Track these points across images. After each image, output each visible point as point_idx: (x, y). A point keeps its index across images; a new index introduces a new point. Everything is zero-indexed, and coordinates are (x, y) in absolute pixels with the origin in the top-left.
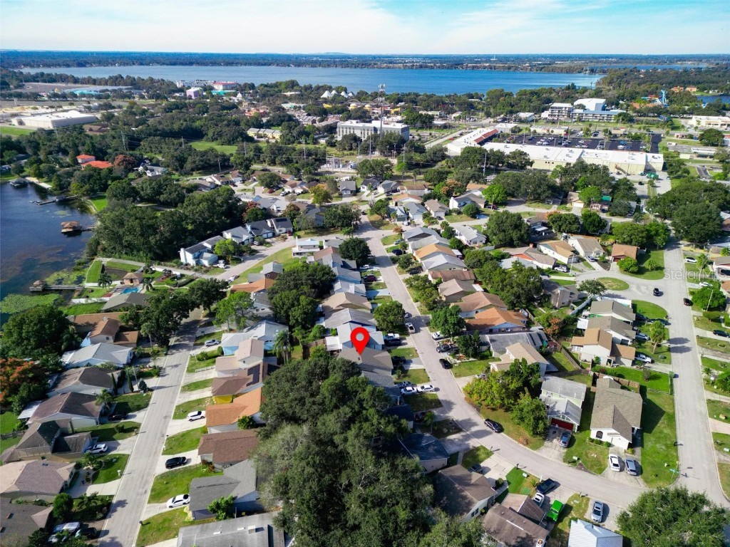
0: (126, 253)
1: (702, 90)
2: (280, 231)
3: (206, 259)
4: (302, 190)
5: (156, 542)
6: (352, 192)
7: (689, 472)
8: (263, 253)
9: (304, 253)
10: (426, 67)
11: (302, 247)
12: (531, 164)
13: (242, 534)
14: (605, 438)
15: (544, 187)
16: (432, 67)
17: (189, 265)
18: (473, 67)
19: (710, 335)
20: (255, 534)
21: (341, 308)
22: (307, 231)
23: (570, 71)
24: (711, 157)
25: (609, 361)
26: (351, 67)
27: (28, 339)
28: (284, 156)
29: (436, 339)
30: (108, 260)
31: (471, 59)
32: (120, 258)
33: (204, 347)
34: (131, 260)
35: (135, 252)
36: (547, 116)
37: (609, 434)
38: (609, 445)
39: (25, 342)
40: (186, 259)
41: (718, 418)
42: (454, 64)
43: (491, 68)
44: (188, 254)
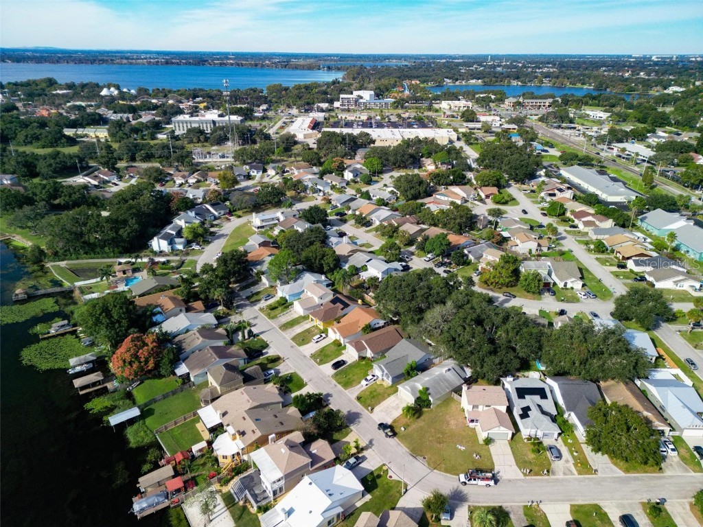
0: (86, 253)
1: (423, 82)
2: (219, 213)
3: (180, 243)
4: (196, 180)
5: (379, 403)
6: (244, 176)
7: (615, 290)
8: (221, 233)
9: (266, 226)
10: (173, 63)
11: (263, 221)
12: (374, 142)
13: (441, 375)
14: (569, 286)
15: (406, 157)
16: (178, 64)
17: (164, 252)
18: (221, 64)
19: (568, 229)
20: (448, 373)
21: (351, 253)
22: (245, 210)
23: (310, 68)
24: (478, 129)
25: (537, 250)
26: (86, 63)
27: (119, 322)
28: (142, 152)
29: (429, 261)
30: (65, 262)
31: (213, 56)
32: (78, 259)
33: (263, 301)
34: (94, 258)
35: (98, 250)
36: (339, 106)
37: (572, 282)
38: (572, 288)
39: (117, 325)
40: (159, 247)
41: (606, 265)
42: (199, 60)
43: (238, 65)
44: (161, 241)
